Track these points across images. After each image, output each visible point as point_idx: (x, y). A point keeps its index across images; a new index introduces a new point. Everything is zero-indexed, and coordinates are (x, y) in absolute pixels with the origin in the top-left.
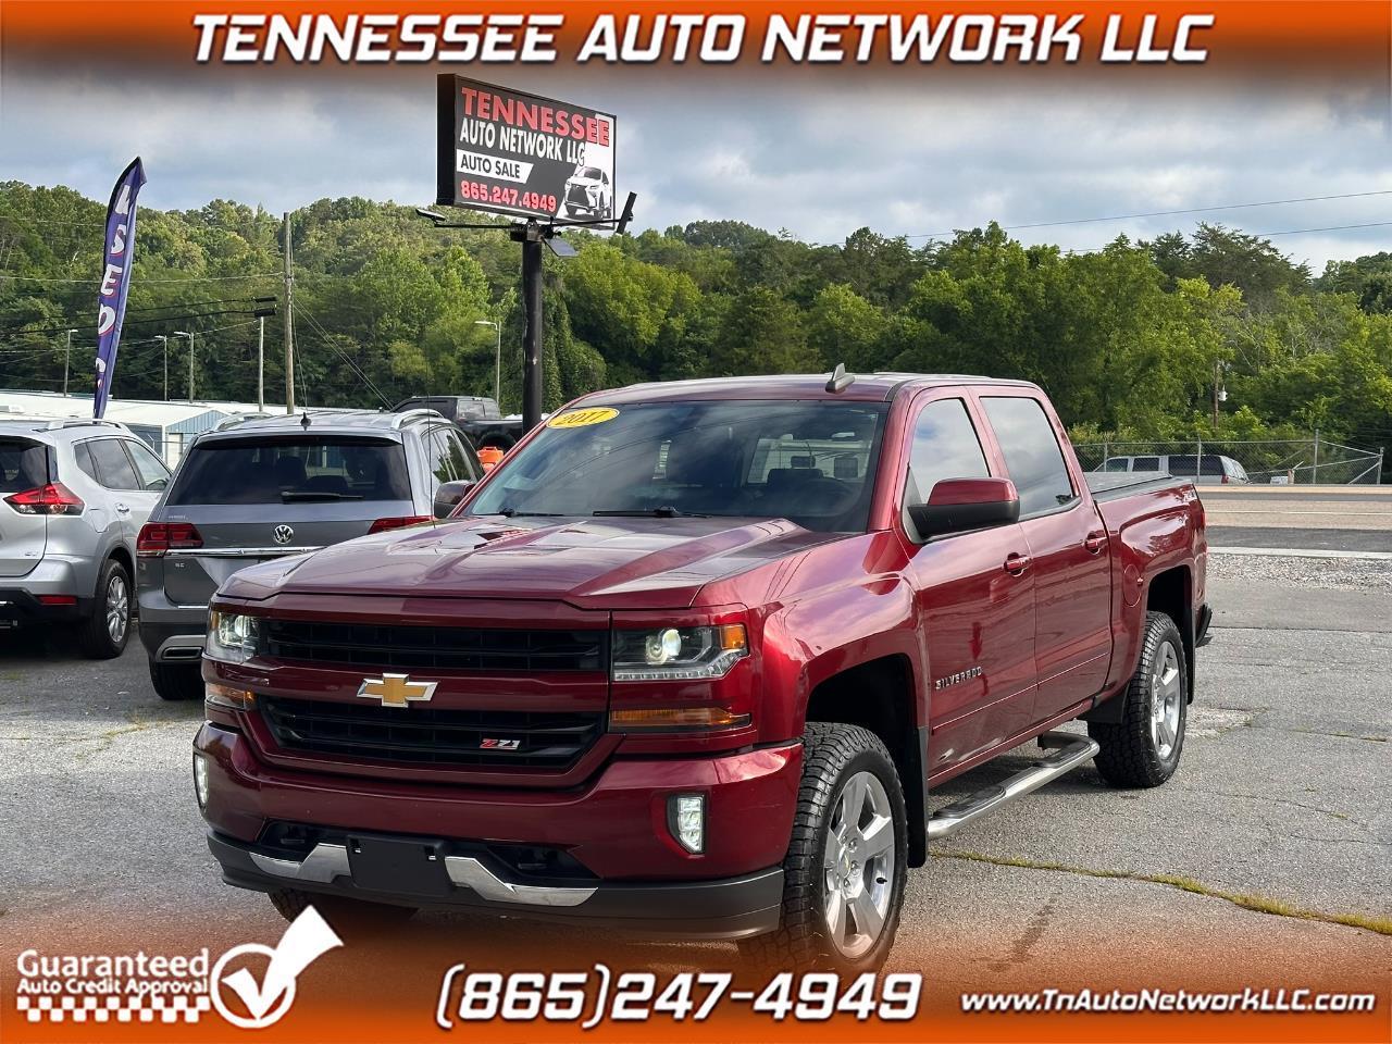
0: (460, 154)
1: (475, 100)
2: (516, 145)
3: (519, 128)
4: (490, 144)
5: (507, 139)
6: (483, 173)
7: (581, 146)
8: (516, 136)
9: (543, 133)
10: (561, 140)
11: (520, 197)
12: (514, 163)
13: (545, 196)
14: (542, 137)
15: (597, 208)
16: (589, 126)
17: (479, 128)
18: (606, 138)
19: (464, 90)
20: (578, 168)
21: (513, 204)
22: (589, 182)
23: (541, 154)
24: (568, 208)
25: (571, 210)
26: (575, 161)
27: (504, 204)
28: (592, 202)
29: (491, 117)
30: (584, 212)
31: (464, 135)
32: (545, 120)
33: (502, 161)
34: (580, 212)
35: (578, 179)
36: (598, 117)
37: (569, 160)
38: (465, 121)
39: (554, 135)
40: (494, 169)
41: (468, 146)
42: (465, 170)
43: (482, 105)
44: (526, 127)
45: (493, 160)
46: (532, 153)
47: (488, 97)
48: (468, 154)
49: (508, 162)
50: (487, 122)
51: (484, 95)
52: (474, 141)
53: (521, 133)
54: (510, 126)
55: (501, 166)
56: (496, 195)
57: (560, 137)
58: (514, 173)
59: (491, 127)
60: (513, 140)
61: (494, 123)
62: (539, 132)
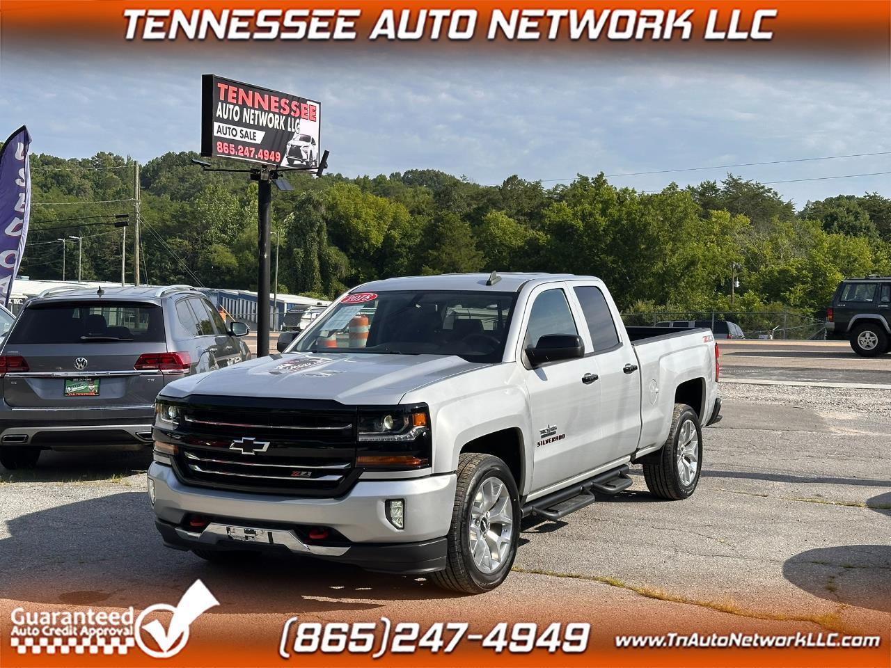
0: (216, 125)
1: (227, 91)
2: (254, 120)
3: (255, 109)
4: (236, 119)
5: (248, 116)
6: (231, 137)
7: (298, 121)
8: (254, 114)
9: (273, 112)
10: (284, 117)
11: (256, 153)
12: (252, 131)
13: (273, 152)
14: (271, 115)
15: (308, 160)
16: (302, 109)
17: (229, 109)
18: (314, 116)
19: (219, 85)
20: (295, 135)
21: (252, 156)
22: (302, 144)
23: (270, 126)
24: (289, 160)
25: (291, 161)
26: (293, 130)
27: (245, 156)
28: (304, 156)
29: (237, 102)
30: (299, 162)
31: (219, 113)
32: (273, 104)
33: (245, 129)
34: (296, 162)
35: (295, 142)
36: (309, 103)
37: (289, 129)
38: (220, 104)
39: (280, 114)
40: (239, 134)
41: (221, 120)
42: (219, 135)
43: (231, 94)
44: (261, 109)
45: (239, 129)
46: (264, 125)
47: (236, 89)
48: (221, 125)
49: (249, 130)
50: (235, 105)
51: (232, 88)
52: (225, 117)
53: (257, 112)
54: (251, 108)
55: (244, 133)
56: (240, 151)
57: (283, 115)
58: (252, 137)
59: (237, 108)
60: (252, 117)
61: (240, 106)
62: (269, 112)
